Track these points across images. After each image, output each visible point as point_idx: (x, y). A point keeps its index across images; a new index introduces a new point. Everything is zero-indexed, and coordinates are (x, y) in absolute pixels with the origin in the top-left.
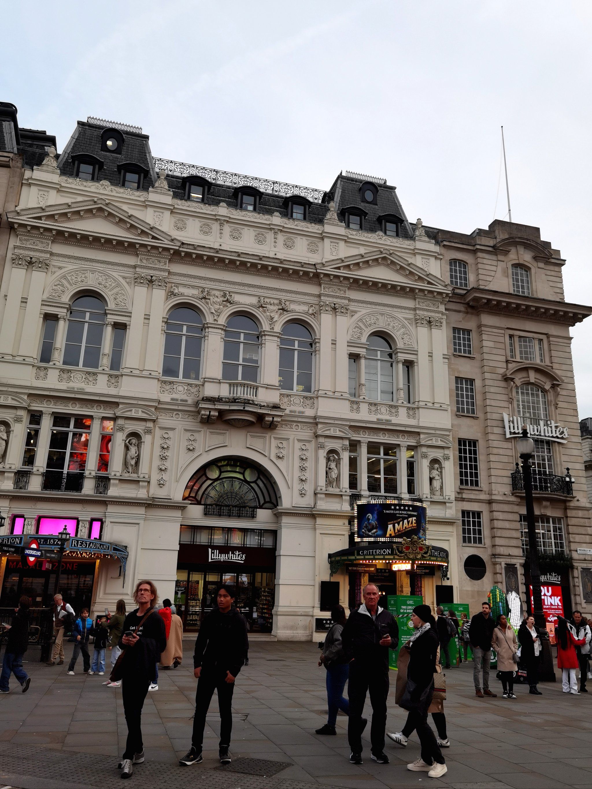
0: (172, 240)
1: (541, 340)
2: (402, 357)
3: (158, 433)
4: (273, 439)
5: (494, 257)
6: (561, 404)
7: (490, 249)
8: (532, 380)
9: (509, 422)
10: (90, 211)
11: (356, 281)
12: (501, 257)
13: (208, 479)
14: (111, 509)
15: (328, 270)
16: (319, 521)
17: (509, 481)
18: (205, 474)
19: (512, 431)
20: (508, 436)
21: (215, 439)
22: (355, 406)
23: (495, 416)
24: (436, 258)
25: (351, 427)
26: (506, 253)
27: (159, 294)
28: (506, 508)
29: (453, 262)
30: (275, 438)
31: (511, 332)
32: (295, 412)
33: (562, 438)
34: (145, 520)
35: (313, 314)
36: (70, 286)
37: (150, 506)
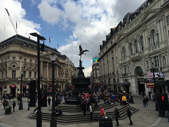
0: (126, 34)
3: (131, 65)
10: (120, 36)
15: (141, 24)
18: (138, 70)
21: (136, 64)
22: (150, 50)
25: (149, 55)
27: (127, 43)
30: (141, 61)
32: (142, 55)
34: (131, 78)
35: (142, 34)
36: (122, 48)
37: (131, 76)
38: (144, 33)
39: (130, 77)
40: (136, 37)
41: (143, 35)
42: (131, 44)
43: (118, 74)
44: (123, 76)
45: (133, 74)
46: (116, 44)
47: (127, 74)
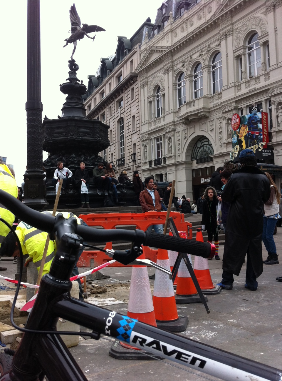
2: (261, 42)
3: (177, 135)
4: (208, 123)
10: (150, 53)
13: (198, 148)
14: (168, 169)
15: (218, 15)
16: (225, 158)
18: (197, 146)
21: (192, 131)
22: (240, 88)
25: (236, 102)
27: (170, 73)
30: (209, 121)
32: (215, 104)
34: (176, 171)
35: (219, 45)
36: (152, 87)
37: (176, 165)
38: (223, 43)
39: (174, 168)
40: (198, 54)
41: (222, 49)
42: (180, 75)
43: (134, 161)
44: (150, 165)
45: (182, 158)
46: (134, 79)
47: (164, 158)
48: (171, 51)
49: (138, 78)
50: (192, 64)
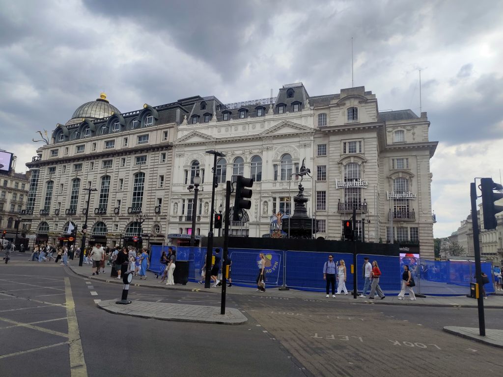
0: (214, 138)
1: (360, 142)
2: (293, 162)
5: (338, 108)
6: (366, 170)
7: (336, 105)
8: (352, 162)
9: (338, 182)
10: (192, 135)
11: (274, 136)
12: (341, 107)
15: (263, 135)
16: (261, 226)
17: (337, 206)
19: (339, 185)
20: (337, 188)
22: (274, 184)
23: (332, 180)
24: (311, 116)
25: (272, 192)
26: (344, 104)
28: (334, 218)
29: (320, 115)
31: (344, 141)
33: (365, 186)
35: (261, 153)
36: (190, 160)
41: (263, 157)
44: (180, 220)
46: (169, 148)
47: (199, 217)
48: (216, 142)
49: (173, 148)
50: (234, 157)
